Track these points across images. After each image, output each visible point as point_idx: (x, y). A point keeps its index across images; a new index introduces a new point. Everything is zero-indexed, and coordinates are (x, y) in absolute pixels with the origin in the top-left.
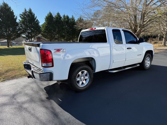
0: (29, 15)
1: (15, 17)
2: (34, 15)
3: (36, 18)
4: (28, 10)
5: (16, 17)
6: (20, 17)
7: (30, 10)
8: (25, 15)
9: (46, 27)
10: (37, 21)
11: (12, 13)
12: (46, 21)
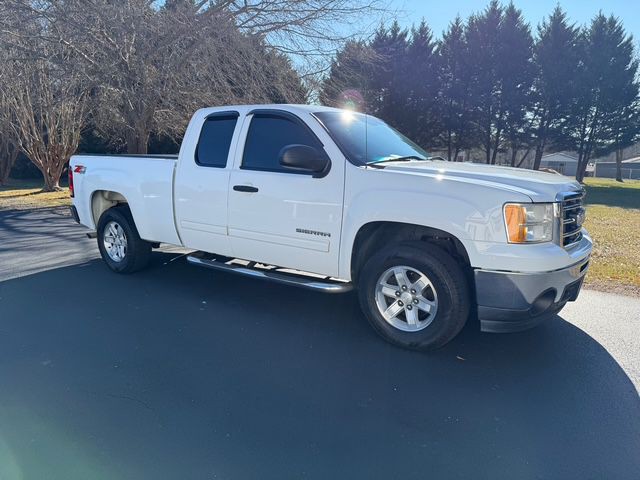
11: (625, 49)
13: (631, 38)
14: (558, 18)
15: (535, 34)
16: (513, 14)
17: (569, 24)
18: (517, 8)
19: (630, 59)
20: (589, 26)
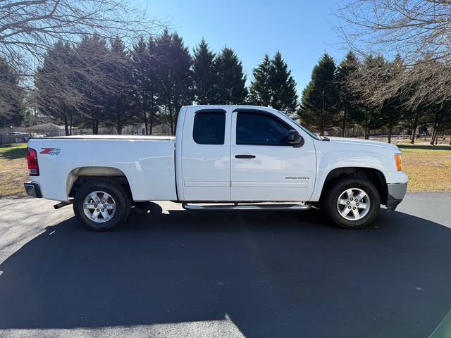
0: (273, 69)
1: (243, 78)
2: (286, 66)
3: (289, 74)
4: (272, 58)
5: (245, 77)
6: (255, 75)
7: (278, 57)
8: (265, 70)
9: (310, 93)
10: (289, 82)
11: (239, 69)
12: (313, 78)
13: (241, 63)
14: (204, 47)
15: (191, 53)
16: (178, 41)
17: (209, 51)
18: (180, 37)
19: (242, 74)
20: (221, 53)
